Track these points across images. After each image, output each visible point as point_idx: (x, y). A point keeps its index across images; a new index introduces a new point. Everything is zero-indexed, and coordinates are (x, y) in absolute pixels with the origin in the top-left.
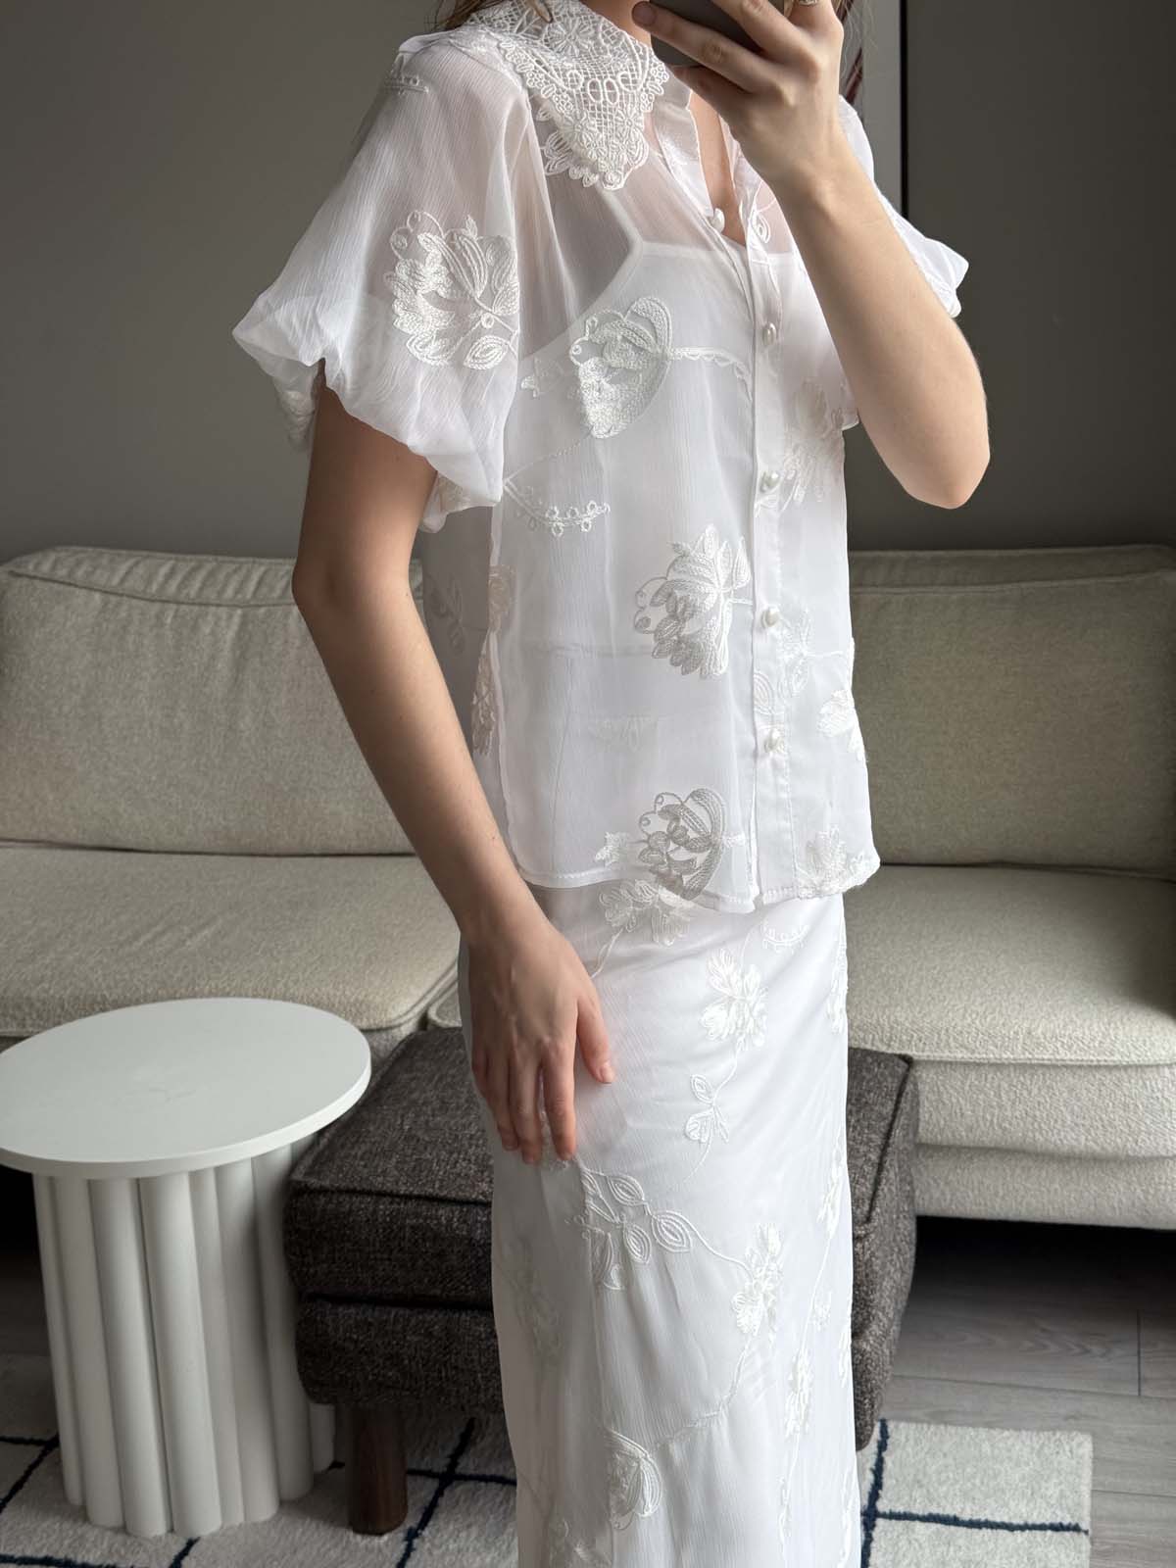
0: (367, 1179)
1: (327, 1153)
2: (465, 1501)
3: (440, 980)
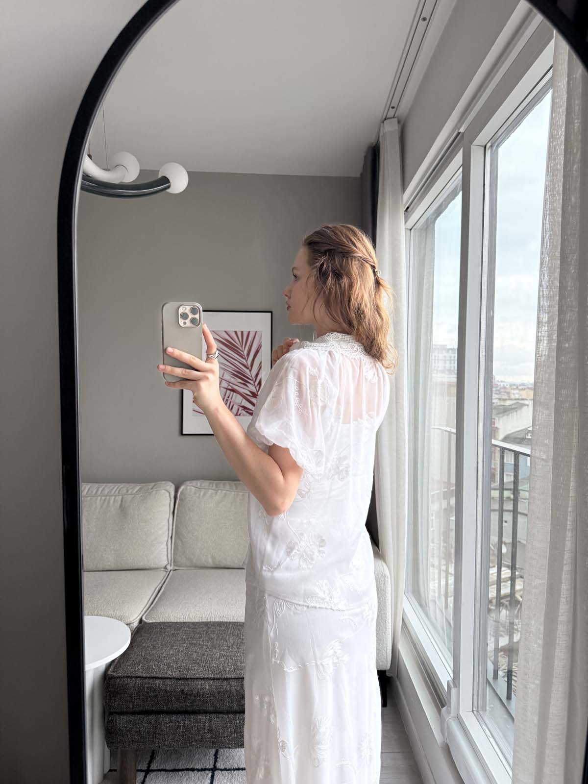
0: (132, 672)
1: (118, 665)
2: (154, 778)
3: (144, 608)
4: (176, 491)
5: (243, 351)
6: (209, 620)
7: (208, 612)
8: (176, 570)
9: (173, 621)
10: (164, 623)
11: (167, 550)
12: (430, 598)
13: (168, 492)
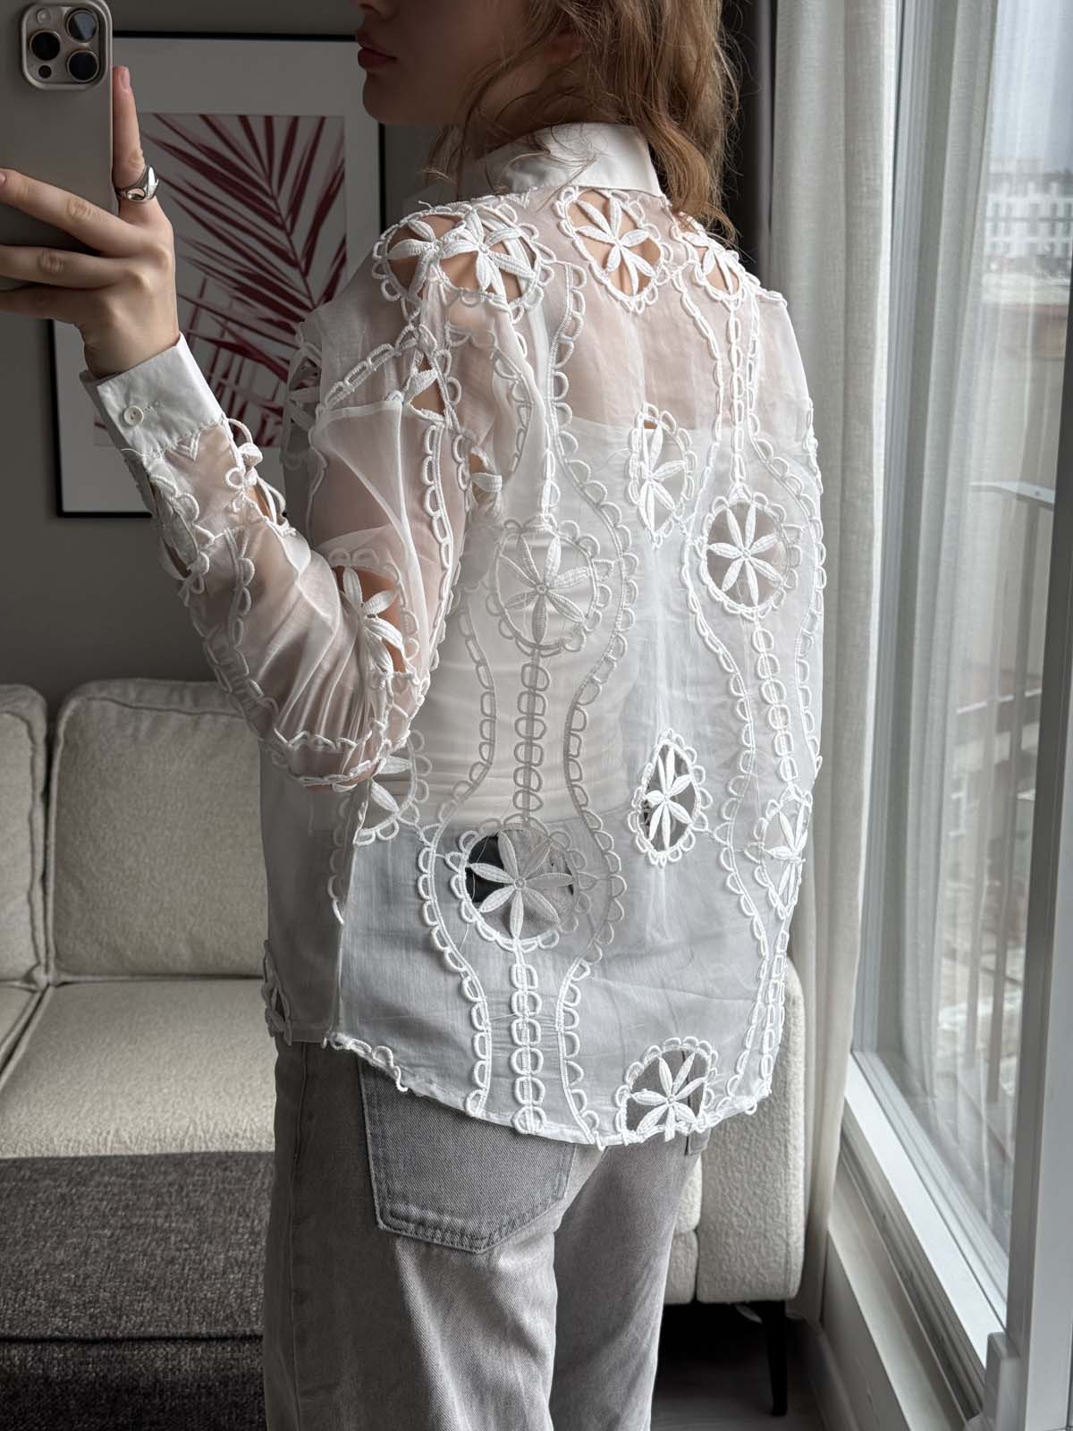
4: (52, 718)
5: (273, 198)
6: (187, 1149)
7: (185, 1122)
8: (65, 983)
9: (63, 1154)
10: (33, 1161)
11: (32, 920)
12: (939, 1067)
13: (23, 719)
